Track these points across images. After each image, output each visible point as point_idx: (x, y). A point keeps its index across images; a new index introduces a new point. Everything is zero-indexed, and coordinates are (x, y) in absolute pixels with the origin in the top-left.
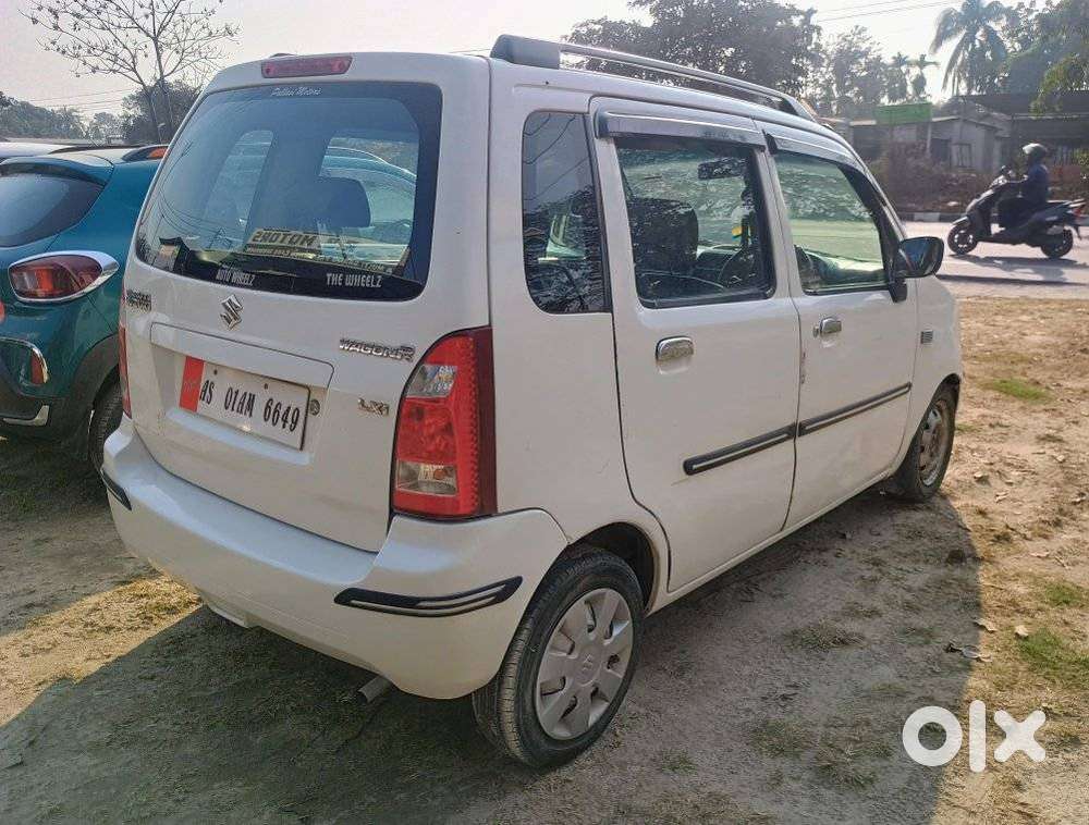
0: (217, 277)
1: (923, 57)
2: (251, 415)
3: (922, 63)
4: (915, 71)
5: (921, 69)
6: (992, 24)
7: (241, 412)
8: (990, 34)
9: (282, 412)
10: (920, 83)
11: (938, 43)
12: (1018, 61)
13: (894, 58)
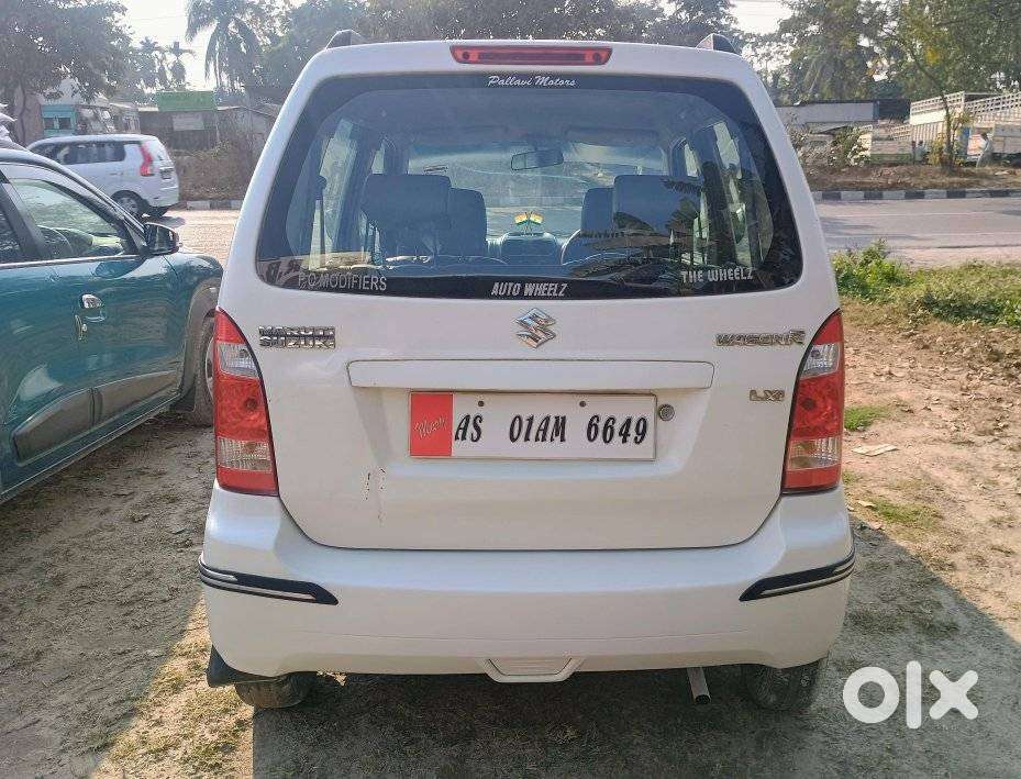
0: (494, 292)
1: (177, 44)
2: (563, 440)
3: (176, 50)
4: (171, 58)
5: (178, 56)
6: (238, 16)
7: (544, 439)
8: (239, 25)
9: (617, 427)
10: (179, 71)
11: (192, 30)
12: (271, 54)
13: (142, 42)
